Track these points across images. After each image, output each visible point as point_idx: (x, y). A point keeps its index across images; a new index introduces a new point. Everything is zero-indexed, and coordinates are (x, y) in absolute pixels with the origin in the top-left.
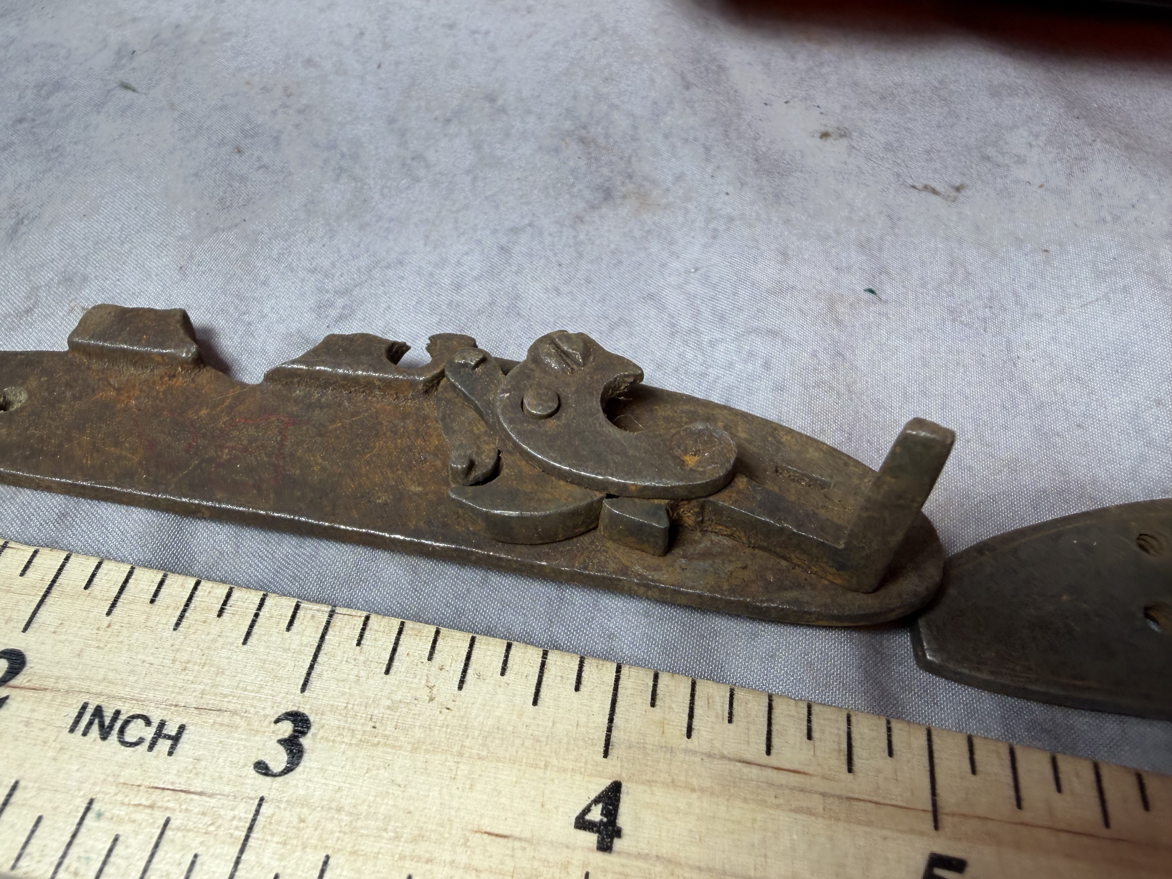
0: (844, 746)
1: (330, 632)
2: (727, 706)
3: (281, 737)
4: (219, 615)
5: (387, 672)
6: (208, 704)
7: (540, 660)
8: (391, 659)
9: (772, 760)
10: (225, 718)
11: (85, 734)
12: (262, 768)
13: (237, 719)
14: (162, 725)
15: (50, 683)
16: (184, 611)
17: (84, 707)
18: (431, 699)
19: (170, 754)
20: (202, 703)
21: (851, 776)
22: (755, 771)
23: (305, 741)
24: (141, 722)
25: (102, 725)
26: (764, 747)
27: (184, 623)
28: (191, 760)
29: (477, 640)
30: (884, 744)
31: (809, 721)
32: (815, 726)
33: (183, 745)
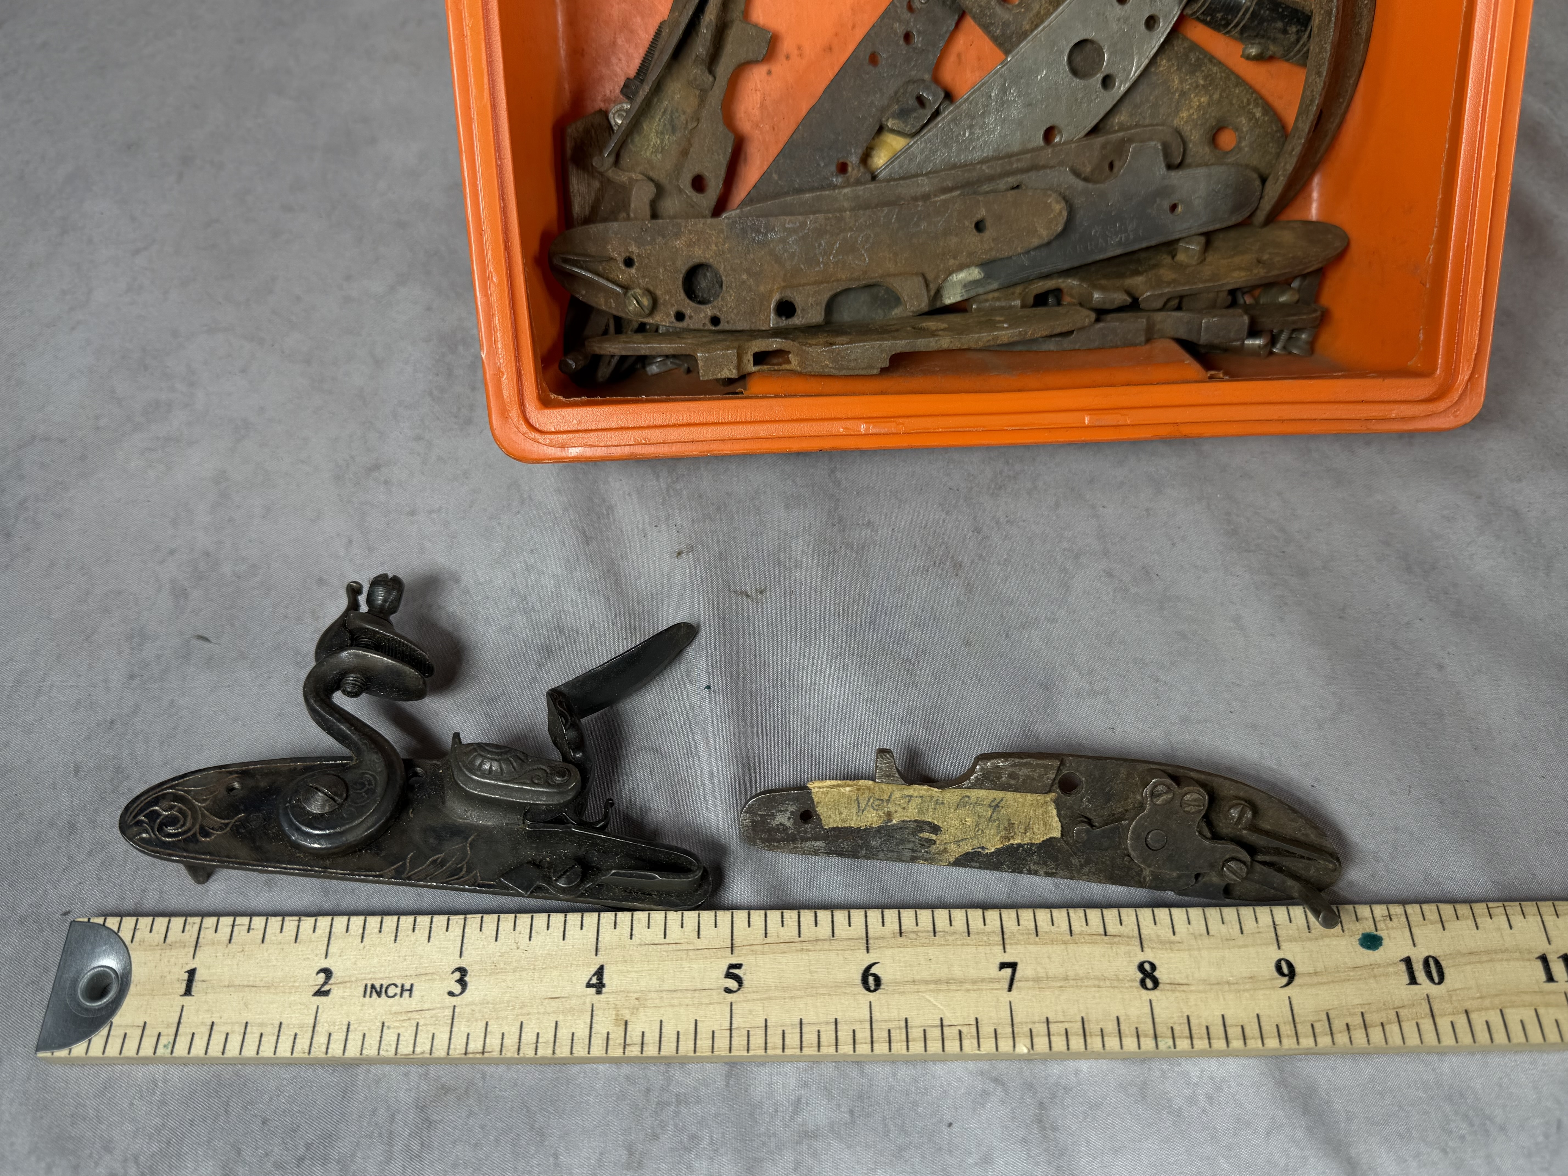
0: (697, 928)
1: (467, 927)
2: (647, 921)
3: (456, 979)
4: (413, 931)
5: (496, 939)
6: (420, 972)
7: (563, 919)
8: (497, 934)
9: (667, 940)
10: (429, 977)
11: (370, 997)
12: (451, 994)
13: (435, 976)
14: (403, 986)
15: (347, 979)
16: (397, 933)
17: (366, 986)
18: (519, 948)
19: (410, 996)
20: (417, 973)
21: (699, 939)
22: (659, 947)
23: (466, 979)
24: (393, 986)
25: (376, 991)
26: (663, 936)
27: (398, 938)
28: (420, 997)
29: (534, 916)
30: (713, 923)
32: (684, 921)
33: (415, 992)
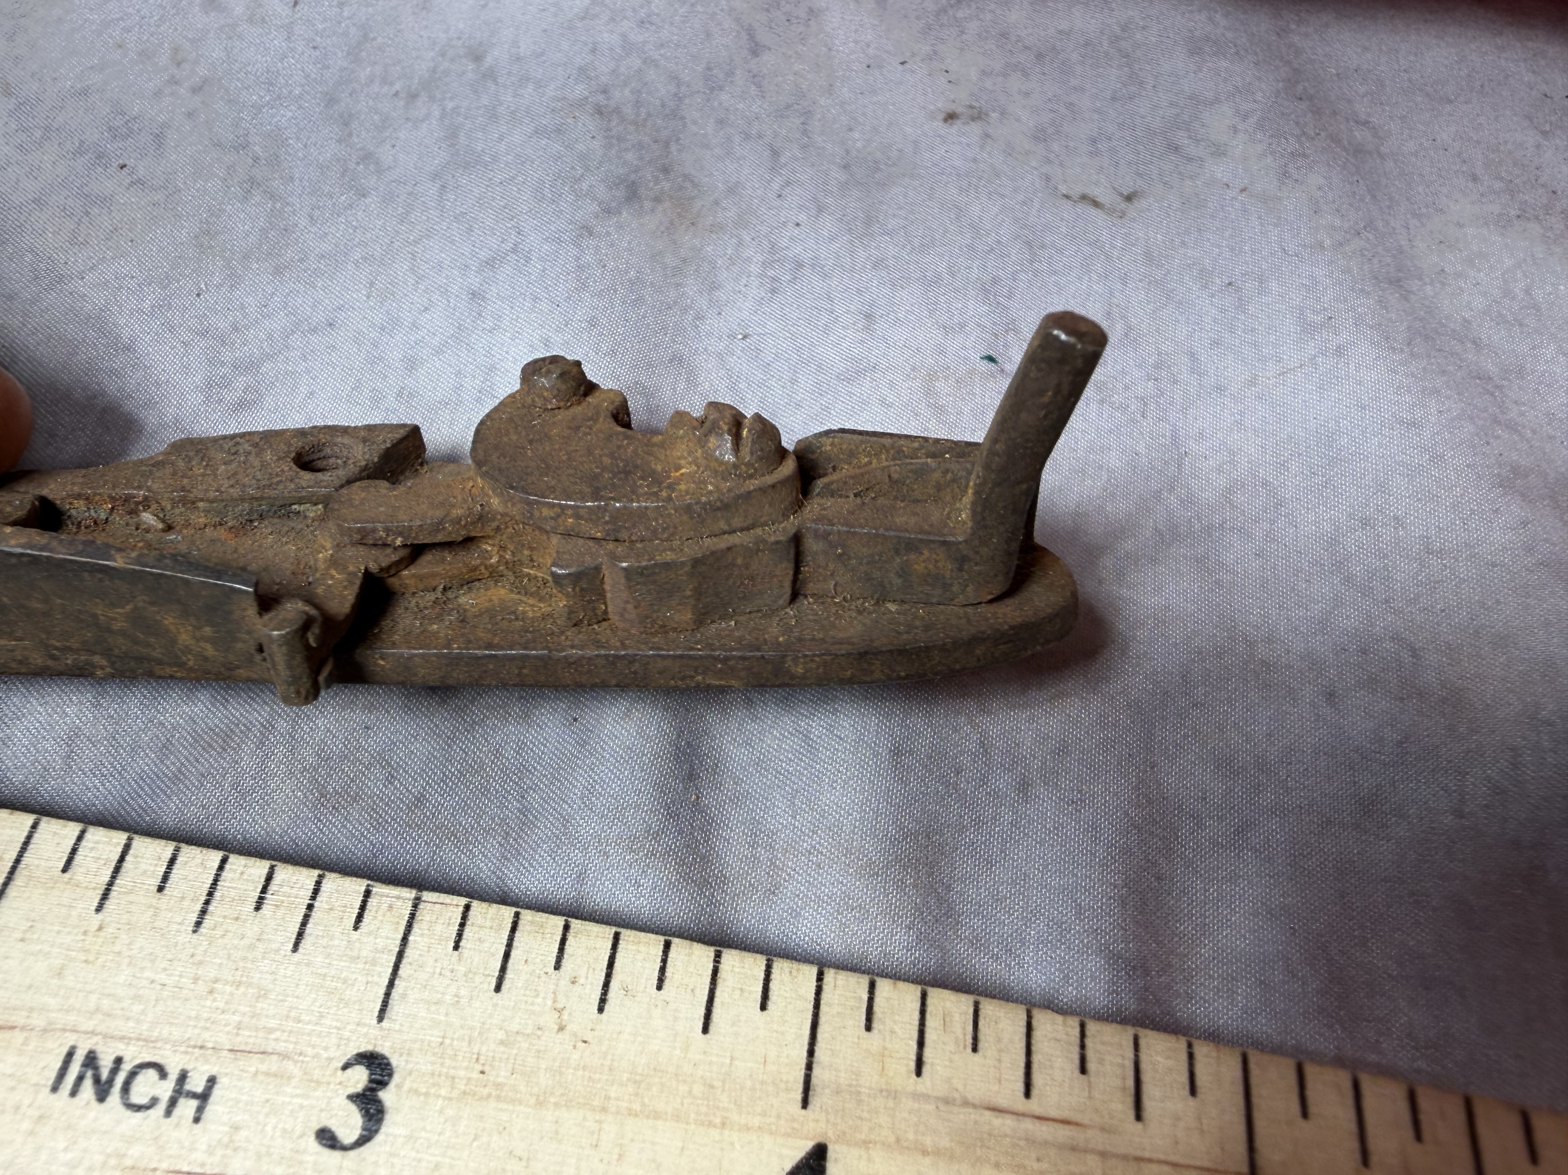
0: (1130, 1082)
1: (416, 929)
2: (970, 1028)
3: (352, 1090)
4: (258, 908)
5: (498, 988)
6: (247, 1043)
7: (711, 966)
8: (503, 969)
9: (1033, 1106)
10: (273, 1064)
11: (74, 1093)
12: (327, 1138)
13: (289, 1066)
14: (183, 1077)
15: (19, 1019)
16: (207, 903)
17: (70, 1055)
18: (561, 1029)
19: (197, 1120)
20: (239, 1042)
21: (1139, 1126)
22: (1009, 1122)
23: (386, 1096)
24: (152, 1074)
25: (97, 1080)
26: (1020, 1086)
27: (208, 921)
28: (226, 1129)
29: (622, 937)
30: (1184, 1078)
31: (1083, 1046)
32: (1090, 1054)
33: (214, 1107)
